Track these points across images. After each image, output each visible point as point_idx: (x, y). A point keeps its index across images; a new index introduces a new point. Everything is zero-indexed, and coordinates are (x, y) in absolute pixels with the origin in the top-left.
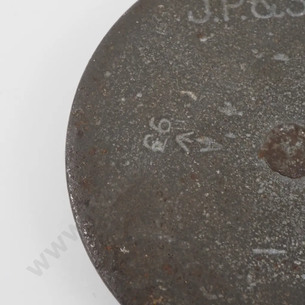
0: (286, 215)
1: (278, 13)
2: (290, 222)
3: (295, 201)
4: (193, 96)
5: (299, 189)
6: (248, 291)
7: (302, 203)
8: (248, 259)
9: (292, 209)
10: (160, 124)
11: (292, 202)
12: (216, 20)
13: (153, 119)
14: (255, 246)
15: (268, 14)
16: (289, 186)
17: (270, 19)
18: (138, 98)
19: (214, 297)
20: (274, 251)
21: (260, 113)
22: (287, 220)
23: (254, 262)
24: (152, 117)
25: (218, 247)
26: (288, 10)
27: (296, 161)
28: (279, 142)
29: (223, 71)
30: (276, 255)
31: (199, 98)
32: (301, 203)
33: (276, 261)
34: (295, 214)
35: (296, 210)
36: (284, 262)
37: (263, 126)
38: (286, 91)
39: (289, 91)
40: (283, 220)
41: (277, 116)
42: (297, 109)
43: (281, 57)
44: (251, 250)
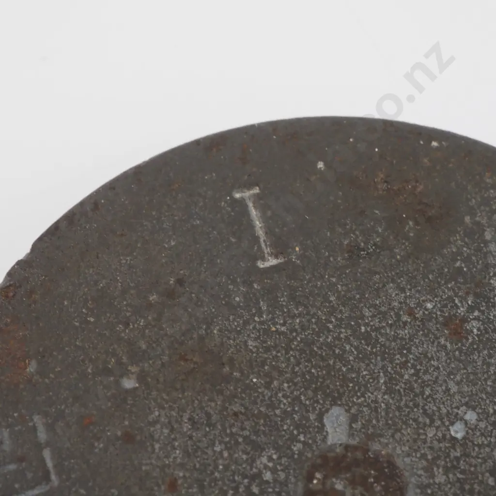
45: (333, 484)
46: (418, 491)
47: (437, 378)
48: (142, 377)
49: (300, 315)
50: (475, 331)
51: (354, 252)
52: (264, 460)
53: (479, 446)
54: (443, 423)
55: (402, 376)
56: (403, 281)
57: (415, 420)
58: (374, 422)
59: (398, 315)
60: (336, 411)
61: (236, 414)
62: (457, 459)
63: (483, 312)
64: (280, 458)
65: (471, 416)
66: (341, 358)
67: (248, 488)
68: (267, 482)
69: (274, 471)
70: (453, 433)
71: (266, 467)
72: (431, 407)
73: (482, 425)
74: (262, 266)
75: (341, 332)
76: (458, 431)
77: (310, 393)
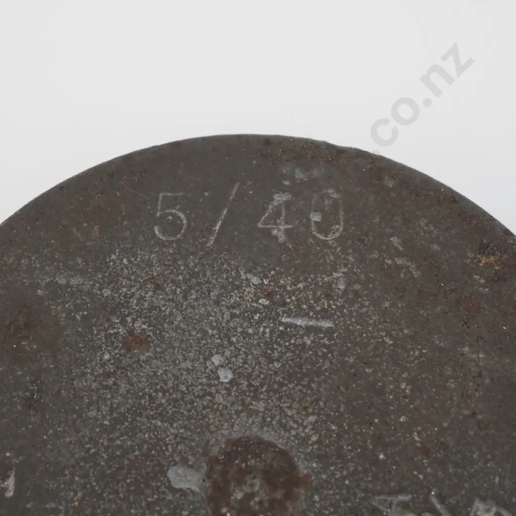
0: (273, 377)
2: (268, 365)
3: (256, 398)
5: (248, 418)
6: (346, 266)
7: (245, 395)
8: (342, 312)
9: (262, 385)
11: (262, 396)
14: (329, 332)
16: (264, 423)
19: (399, 261)
20: (299, 322)
22: (273, 369)
23: (334, 307)
25: (389, 334)
27: (247, 465)
28: (273, 502)
30: (297, 316)
32: (247, 393)
33: (299, 306)
34: (259, 376)
35: (256, 383)
36: (285, 304)
40: (279, 368)
44: (336, 325)
45: (235, 500)
46: (265, 429)
47: (174, 375)
49: (73, 475)
50: (144, 326)
51: (29, 403)
53: (245, 363)
54: (215, 385)
55: (162, 405)
56: (76, 371)
57: (204, 408)
58: (193, 444)
59: (106, 387)
60: (171, 474)
62: (250, 385)
63: (130, 314)
65: (216, 360)
66: (125, 453)
70: (226, 381)
72: (197, 390)
73: (228, 353)
74: (11, 494)
75: (102, 443)
76: (225, 376)
77: (148, 492)
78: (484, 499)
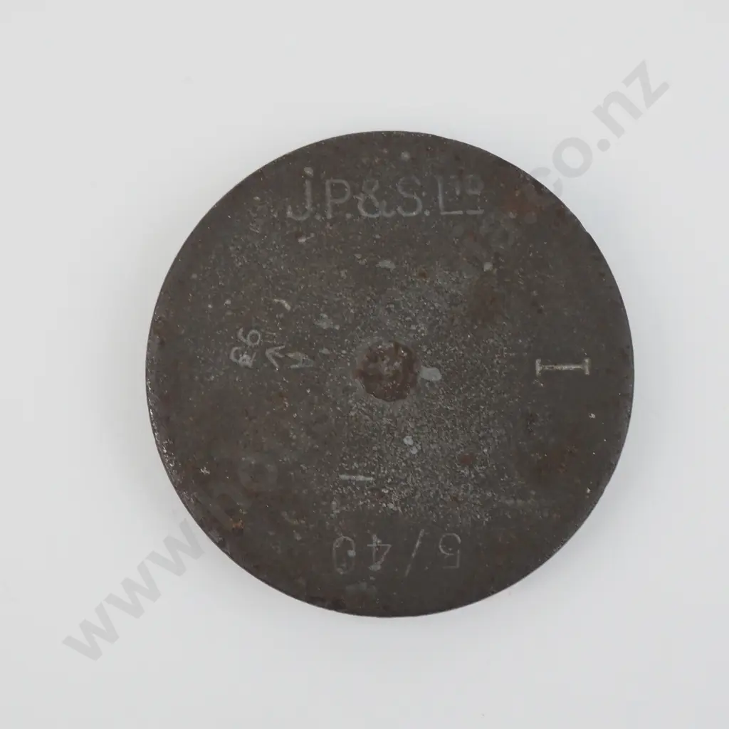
0: (378, 440)
1: (388, 211)
2: (381, 448)
3: (388, 426)
4: (286, 305)
5: (393, 413)
6: (331, 518)
7: (395, 428)
8: (334, 485)
9: (385, 434)
10: (249, 336)
11: (385, 427)
12: (318, 217)
13: (241, 330)
14: (342, 471)
15: (376, 212)
16: (382, 410)
17: (378, 218)
18: (227, 305)
19: (295, 522)
20: (361, 478)
21: (359, 328)
22: (378, 446)
23: (339, 489)
24: (240, 327)
25: (303, 472)
26: (399, 209)
27: (392, 382)
28: (376, 361)
29: (321, 278)
30: (364, 481)
31: (292, 307)
33: (362, 488)
34: (387, 440)
35: (388, 435)
36: (372, 490)
37: (360, 342)
38: (388, 304)
39: (392, 303)
40: (374, 446)
41: (376, 332)
42: (399, 324)
43: (387, 264)
44: (338, 477)
45: (399, 361)
46: (381, 406)
47: (441, 439)
48: (489, 273)
49: (500, 374)
50: (462, 471)
51: (531, 418)
52: (423, 328)
53: (396, 449)
54: (415, 433)
55: (448, 420)
56: (505, 439)
57: (421, 418)
58: (426, 395)
59: (485, 430)
60: (439, 377)
61: (452, 320)
62: (392, 434)
63: (472, 480)
64: (422, 337)
65: (414, 451)
66: (468, 389)
67: (409, 315)
68: (410, 326)
69: (416, 331)
70: (407, 437)
71: (418, 328)
72: (426, 430)
73: (407, 455)
74: (537, 362)
75: (483, 393)
76: (408, 441)
77: (453, 365)
78: (246, 367)
